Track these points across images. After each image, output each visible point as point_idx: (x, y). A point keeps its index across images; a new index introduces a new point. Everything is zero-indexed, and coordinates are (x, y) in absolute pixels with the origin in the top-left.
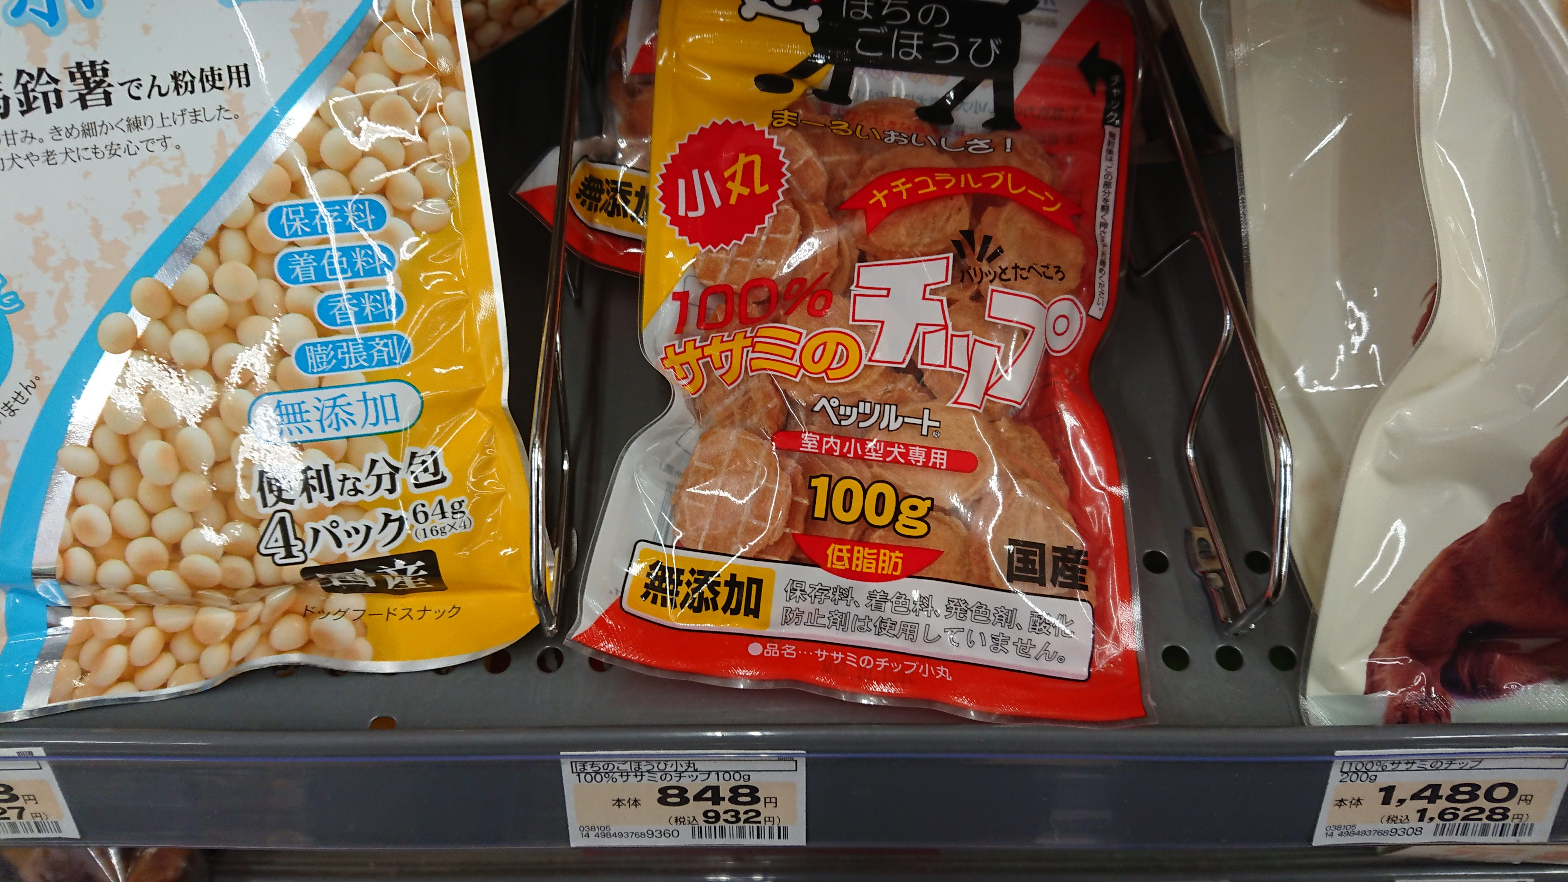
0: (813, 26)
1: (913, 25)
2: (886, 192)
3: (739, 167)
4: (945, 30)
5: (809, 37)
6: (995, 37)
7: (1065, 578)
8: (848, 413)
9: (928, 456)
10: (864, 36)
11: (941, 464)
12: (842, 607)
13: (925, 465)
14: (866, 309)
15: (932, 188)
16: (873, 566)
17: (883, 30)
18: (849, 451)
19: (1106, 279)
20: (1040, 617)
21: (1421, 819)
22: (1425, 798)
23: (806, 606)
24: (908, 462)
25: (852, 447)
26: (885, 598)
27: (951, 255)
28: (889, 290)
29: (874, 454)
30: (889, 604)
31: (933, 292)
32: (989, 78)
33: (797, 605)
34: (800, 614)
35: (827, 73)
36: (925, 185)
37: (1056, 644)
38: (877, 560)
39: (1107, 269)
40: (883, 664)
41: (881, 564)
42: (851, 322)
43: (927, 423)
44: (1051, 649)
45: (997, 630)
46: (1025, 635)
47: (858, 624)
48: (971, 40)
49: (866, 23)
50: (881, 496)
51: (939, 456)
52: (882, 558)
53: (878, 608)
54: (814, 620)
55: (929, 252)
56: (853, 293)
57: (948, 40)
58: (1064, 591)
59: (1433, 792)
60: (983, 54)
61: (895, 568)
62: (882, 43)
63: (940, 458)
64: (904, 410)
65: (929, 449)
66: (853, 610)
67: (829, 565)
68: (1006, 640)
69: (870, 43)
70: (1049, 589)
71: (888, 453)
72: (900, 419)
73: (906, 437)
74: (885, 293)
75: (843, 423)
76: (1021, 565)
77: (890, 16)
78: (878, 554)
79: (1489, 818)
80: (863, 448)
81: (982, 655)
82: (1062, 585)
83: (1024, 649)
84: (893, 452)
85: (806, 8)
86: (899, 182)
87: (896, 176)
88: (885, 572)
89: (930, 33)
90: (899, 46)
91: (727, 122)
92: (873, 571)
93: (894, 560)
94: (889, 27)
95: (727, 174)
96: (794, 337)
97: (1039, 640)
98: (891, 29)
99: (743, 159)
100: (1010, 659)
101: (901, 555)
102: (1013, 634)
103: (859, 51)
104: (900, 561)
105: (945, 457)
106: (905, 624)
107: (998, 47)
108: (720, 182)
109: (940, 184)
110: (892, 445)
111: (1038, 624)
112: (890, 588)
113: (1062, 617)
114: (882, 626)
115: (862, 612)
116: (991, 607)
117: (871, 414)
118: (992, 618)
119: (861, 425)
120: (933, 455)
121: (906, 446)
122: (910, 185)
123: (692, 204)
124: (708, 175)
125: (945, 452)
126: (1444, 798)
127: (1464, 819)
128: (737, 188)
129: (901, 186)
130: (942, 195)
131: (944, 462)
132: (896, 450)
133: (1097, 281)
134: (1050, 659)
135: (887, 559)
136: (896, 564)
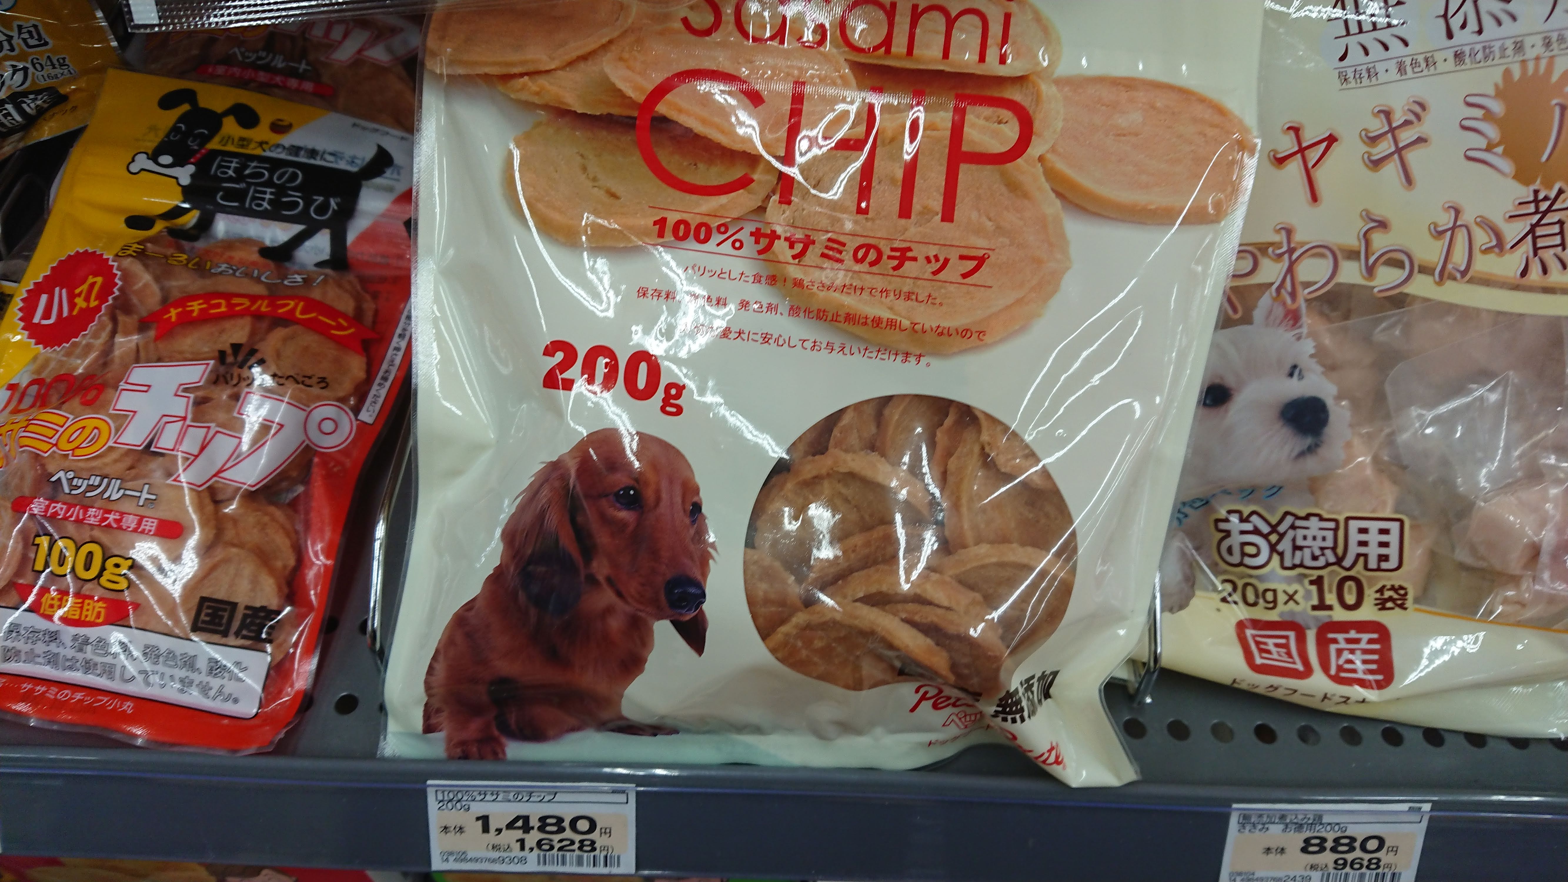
0: (185, 181)
1: (269, 183)
2: (180, 310)
3: (85, 287)
4: (294, 189)
5: (180, 189)
6: (334, 196)
7: (250, 631)
8: (79, 484)
9: (139, 523)
10: (226, 190)
11: (150, 531)
12: (53, 648)
13: (135, 530)
14: (126, 401)
15: (223, 309)
16: (78, 613)
17: (243, 185)
18: (71, 516)
19: (383, 393)
20: (217, 662)
21: (522, 848)
22: (519, 828)
23: (20, 645)
24: (120, 528)
25: (77, 511)
26: (86, 641)
27: (212, 362)
28: (149, 386)
29: (93, 519)
30: (89, 647)
31: (186, 390)
32: (327, 227)
33: (14, 644)
34: (18, 653)
35: (193, 217)
36: (218, 306)
37: (231, 687)
38: (82, 608)
39: (388, 384)
40: (78, 697)
41: (84, 613)
42: (111, 412)
43: (145, 496)
44: (227, 691)
45: (183, 673)
46: (204, 678)
47: (68, 664)
48: (315, 197)
49: (230, 180)
50: (90, 554)
51: (149, 524)
52: (86, 607)
53: (81, 650)
54: (31, 657)
55: (195, 358)
56: (120, 388)
57: (296, 197)
58: (248, 643)
59: (522, 823)
60: (323, 209)
61: (98, 616)
62: (239, 196)
63: (150, 525)
64: (129, 485)
65: (142, 518)
66: (62, 651)
67: (42, 611)
68: (191, 683)
69: (230, 195)
70: (231, 640)
71: (105, 519)
72: (122, 491)
73: (126, 506)
74: (145, 388)
75: (74, 492)
76: (207, 619)
77: (252, 176)
78: (83, 603)
79: (580, 848)
80: (85, 513)
81: (171, 693)
82: (245, 637)
83: (205, 689)
84: (108, 518)
85: (182, 166)
86: (195, 303)
87: (194, 298)
88: (88, 619)
89: (281, 191)
90: (254, 198)
91: (87, 251)
92: (77, 617)
93: (97, 610)
94: (248, 183)
95: (77, 291)
96: (61, 421)
97: (215, 683)
98: (249, 185)
99: (91, 280)
100: (194, 698)
101: (104, 605)
102: (196, 677)
103: (221, 202)
104: (103, 611)
105: (155, 524)
106: (104, 664)
107: (337, 204)
108: (71, 297)
109: (230, 306)
110: (109, 512)
111: (215, 668)
112: (92, 633)
113: (237, 664)
114: (89, 666)
115: (70, 653)
116: (178, 653)
117: (99, 486)
118: (179, 663)
119: (88, 494)
120: (144, 523)
121: (122, 514)
122: (204, 306)
123: (47, 315)
124: (64, 291)
125: (156, 521)
126: (536, 828)
127: (560, 849)
128: (80, 303)
129: (196, 307)
130: (232, 314)
131: (153, 529)
132: (112, 517)
133: (373, 392)
134: (226, 700)
135: (90, 607)
136: (99, 613)
